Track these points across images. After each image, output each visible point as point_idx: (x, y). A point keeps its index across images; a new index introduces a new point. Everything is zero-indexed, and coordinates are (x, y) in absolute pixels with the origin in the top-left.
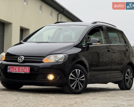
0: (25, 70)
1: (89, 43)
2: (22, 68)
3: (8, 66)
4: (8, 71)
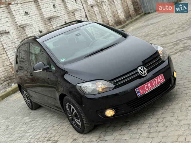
3: (136, 89)
4: (139, 95)
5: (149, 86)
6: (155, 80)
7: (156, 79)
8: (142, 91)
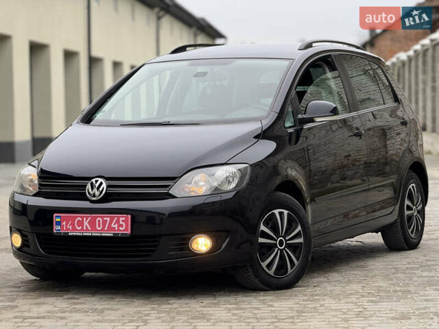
0: (116, 226)
1: (304, 116)
2: (102, 217)
3: (55, 215)
4: (56, 229)
5: (86, 223)
6: (105, 219)
7: (107, 219)
8: (66, 226)
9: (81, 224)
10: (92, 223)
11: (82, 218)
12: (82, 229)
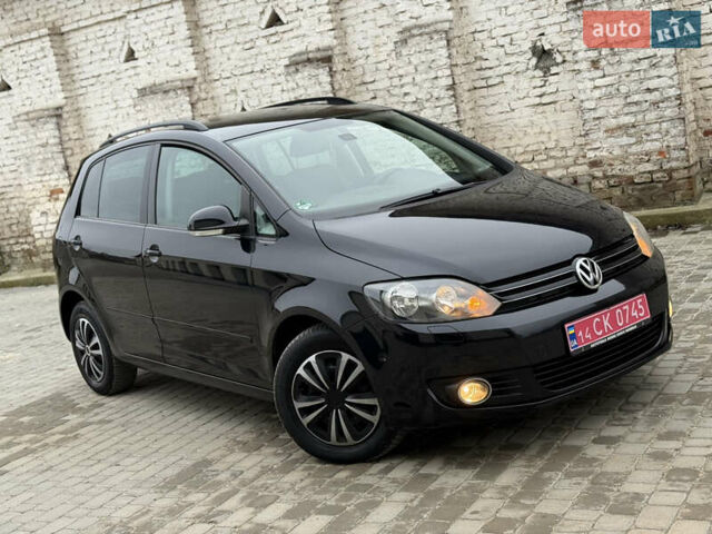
0: (636, 314)
2: (621, 308)
3: (566, 326)
5: (606, 323)
6: (624, 308)
7: (627, 307)
8: (584, 335)
9: (600, 326)
10: (613, 321)
11: (600, 317)
12: (604, 333)
